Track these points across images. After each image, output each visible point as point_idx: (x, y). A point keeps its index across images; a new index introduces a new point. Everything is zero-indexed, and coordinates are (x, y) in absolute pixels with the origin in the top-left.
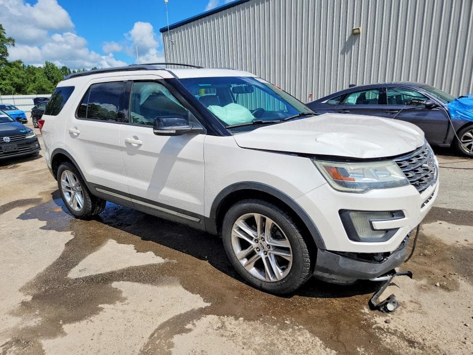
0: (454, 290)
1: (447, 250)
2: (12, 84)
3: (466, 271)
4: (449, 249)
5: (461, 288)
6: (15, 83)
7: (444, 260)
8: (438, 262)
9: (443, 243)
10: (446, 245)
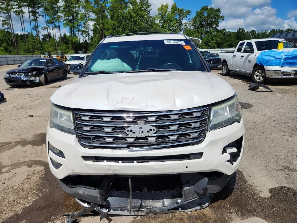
2: (216, 42)
6: (218, 42)
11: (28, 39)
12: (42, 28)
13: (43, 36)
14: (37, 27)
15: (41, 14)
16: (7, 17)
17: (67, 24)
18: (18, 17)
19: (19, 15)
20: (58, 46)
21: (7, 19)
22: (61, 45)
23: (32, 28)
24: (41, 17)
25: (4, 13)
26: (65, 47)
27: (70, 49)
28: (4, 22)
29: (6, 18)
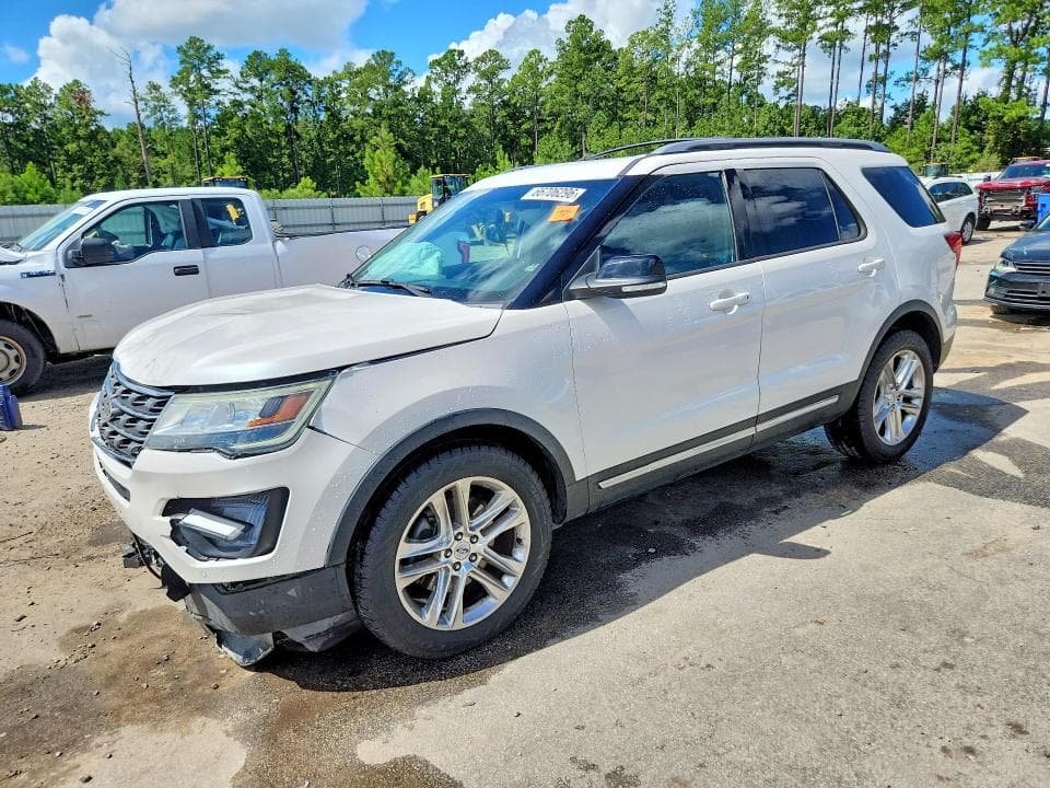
0: (67, 635)
1: (121, 707)
3: (57, 682)
4: (117, 713)
5: (55, 645)
7: (112, 680)
8: (122, 667)
9: (142, 721)
10: (130, 720)
11: (841, 125)
12: (897, 83)
13: (896, 109)
14: (884, 80)
15: (910, 31)
16: (795, 61)
17: (1000, 52)
18: (827, 54)
19: (833, 46)
20: (938, 141)
21: (791, 68)
22: (953, 139)
23: (864, 83)
24: (907, 40)
25: (789, 49)
26: (964, 144)
27: (986, 150)
28: (782, 79)
29: (791, 64)
